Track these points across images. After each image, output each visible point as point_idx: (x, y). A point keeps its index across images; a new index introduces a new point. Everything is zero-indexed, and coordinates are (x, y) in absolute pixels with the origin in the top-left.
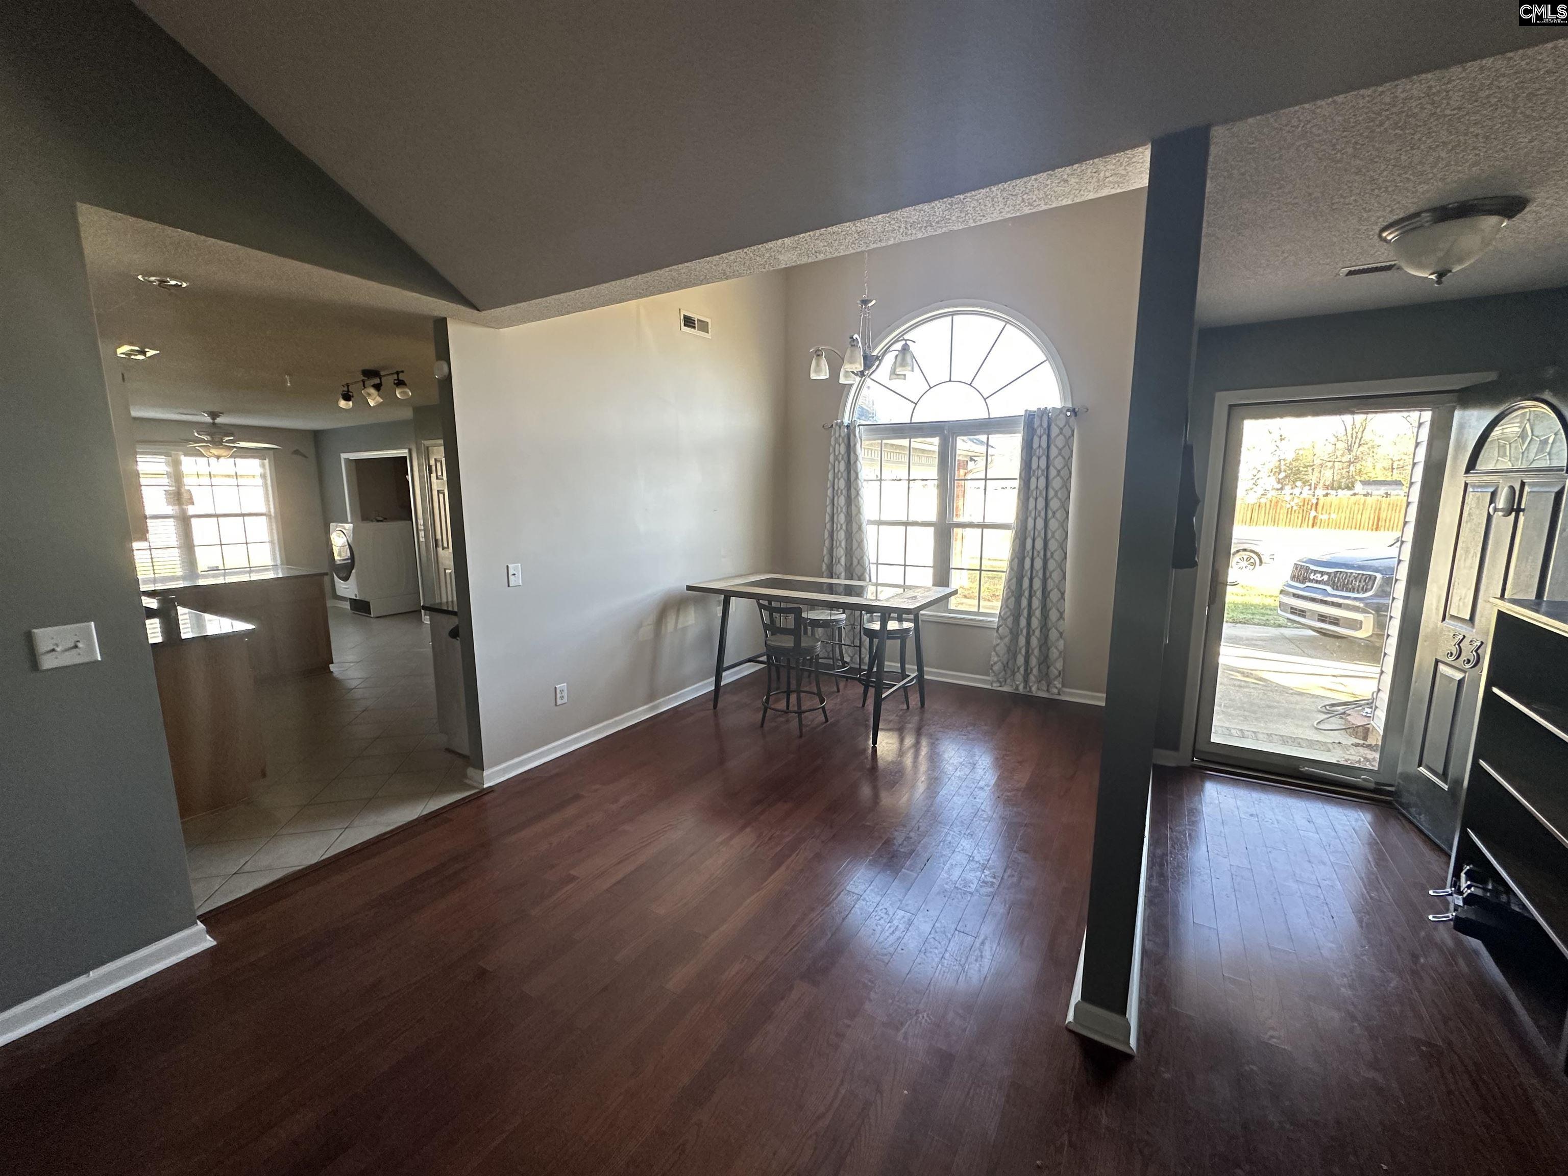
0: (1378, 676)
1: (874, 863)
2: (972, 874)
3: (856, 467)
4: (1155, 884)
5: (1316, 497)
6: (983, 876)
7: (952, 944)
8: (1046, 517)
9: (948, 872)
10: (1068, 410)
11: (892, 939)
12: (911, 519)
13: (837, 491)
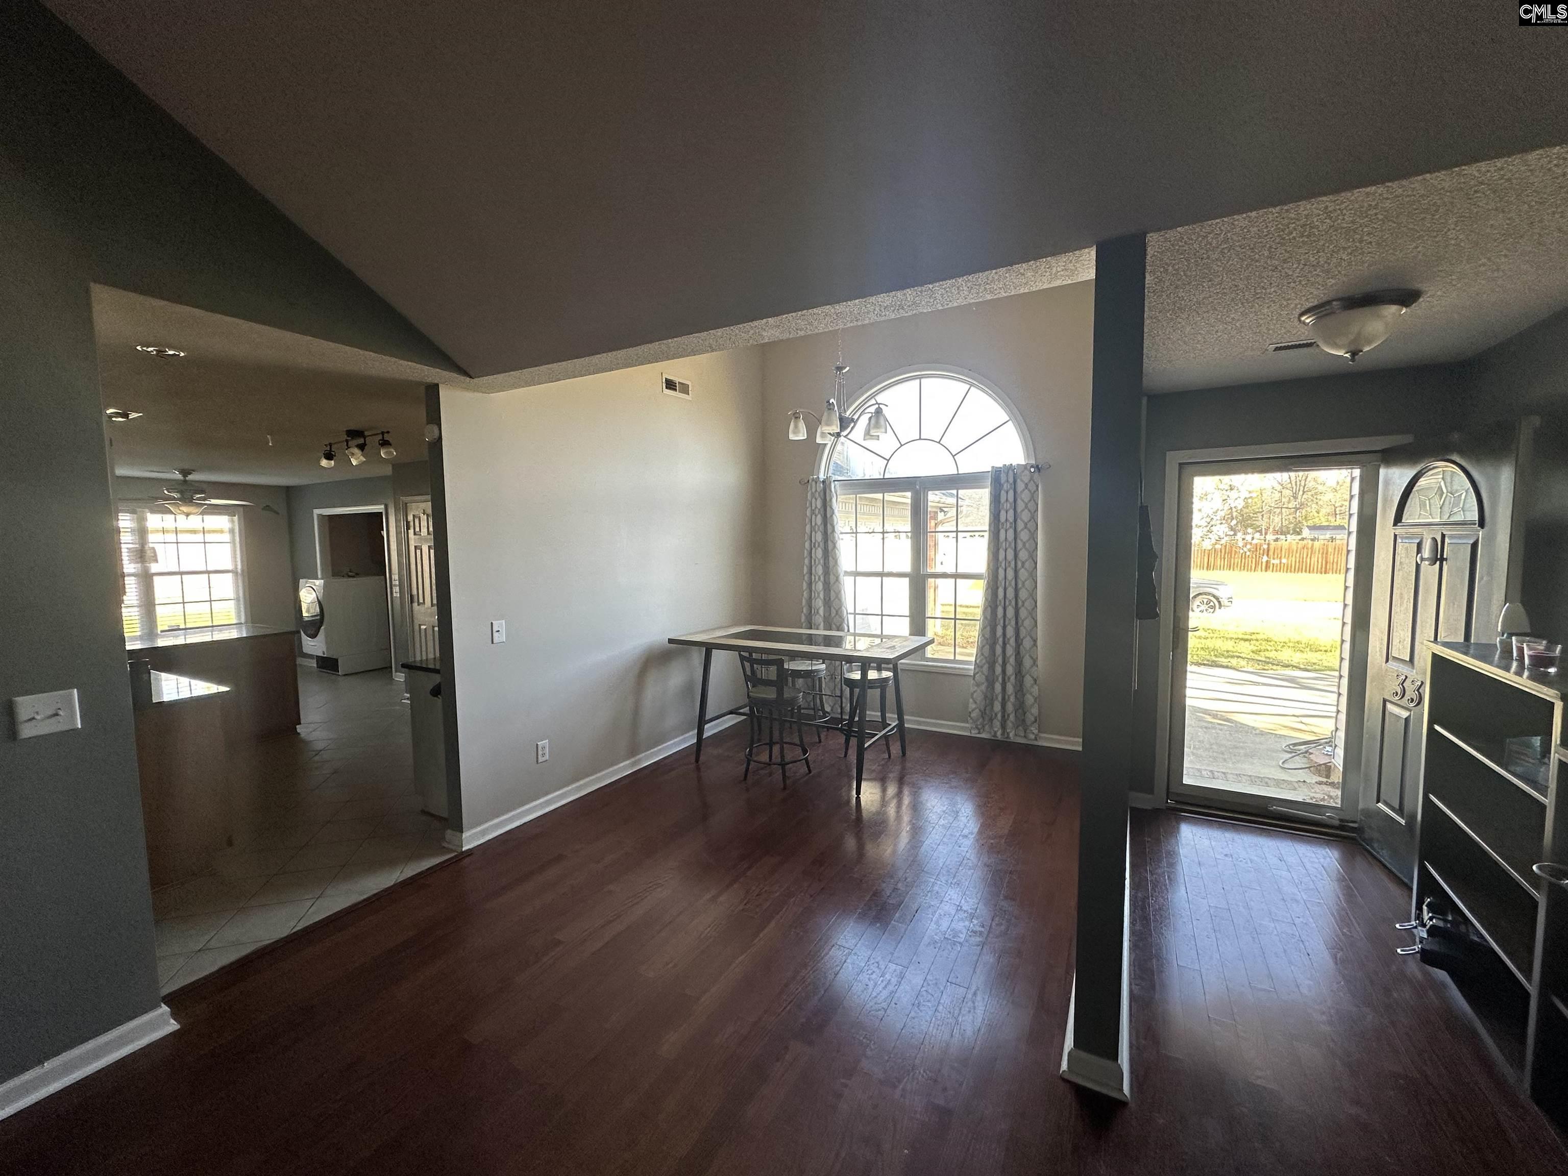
0: (1334, 715)
1: (862, 916)
2: (961, 924)
3: (833, 520)
4: (1138, 927)
5: (1267, 542)
6: (972, 926)
7: (944, 996)
8: (1016, 566)
9: (937, 923)
10: (1032, 467)
11: (885, 993)
12: (886, 570)
13: (815, 543)
